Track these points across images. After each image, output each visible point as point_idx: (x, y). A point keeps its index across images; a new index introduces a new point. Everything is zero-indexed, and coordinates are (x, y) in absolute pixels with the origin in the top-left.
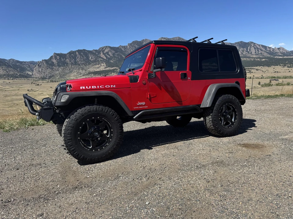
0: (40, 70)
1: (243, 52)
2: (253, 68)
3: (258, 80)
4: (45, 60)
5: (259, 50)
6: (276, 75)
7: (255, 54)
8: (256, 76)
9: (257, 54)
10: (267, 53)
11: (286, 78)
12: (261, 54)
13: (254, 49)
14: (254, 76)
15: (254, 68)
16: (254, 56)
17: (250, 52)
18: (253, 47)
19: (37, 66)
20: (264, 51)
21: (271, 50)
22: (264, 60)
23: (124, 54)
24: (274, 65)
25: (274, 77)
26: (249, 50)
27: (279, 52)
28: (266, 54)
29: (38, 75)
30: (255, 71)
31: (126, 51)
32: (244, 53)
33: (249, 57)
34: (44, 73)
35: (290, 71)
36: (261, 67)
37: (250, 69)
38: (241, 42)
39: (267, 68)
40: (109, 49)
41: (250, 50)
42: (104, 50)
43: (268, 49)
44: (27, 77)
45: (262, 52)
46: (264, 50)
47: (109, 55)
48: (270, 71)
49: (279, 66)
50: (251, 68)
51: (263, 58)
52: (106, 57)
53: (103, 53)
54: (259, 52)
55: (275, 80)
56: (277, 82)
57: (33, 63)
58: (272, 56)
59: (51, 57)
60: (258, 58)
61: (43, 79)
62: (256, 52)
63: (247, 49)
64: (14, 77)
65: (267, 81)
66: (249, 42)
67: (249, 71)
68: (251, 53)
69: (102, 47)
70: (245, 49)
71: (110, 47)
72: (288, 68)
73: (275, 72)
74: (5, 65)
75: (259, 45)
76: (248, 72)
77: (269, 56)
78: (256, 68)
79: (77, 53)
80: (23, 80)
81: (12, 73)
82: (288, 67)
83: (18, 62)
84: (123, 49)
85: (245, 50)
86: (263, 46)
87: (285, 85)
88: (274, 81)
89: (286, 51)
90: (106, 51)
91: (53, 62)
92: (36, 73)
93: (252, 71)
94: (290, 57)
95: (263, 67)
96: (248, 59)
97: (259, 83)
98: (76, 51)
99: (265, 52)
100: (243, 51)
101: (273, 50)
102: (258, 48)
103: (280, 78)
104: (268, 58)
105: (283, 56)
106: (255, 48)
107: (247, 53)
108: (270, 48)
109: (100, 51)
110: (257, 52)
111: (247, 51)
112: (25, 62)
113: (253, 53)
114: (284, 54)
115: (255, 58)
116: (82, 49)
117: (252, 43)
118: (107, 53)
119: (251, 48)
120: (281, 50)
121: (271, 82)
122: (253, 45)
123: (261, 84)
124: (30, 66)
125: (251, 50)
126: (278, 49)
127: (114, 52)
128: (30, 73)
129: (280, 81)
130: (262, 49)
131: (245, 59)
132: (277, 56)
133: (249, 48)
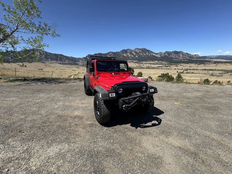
0: (82, 62)
1: (176, 56)
4: (84, 57)
8: (179, 68)
10: (189, 57)
12: (185, 57)
15: (180, 64)
16: (181, 58)
19: (81, 60)
21: (191, 56)
22: (186, 60)
23: (118, 55)
24: (190, 63)
26: (179, 55)
28: (187, 58)
29: (81, 64)
31: (119, 54)
32: (176, 57)
33: (178, 59)
34: (84, 63)
35: (198, 67)
38: (176, 51)
39: (186, 64)
40: (111, 53)
41: (180, 56)
42: (109, 54)
44: (77, 64)
46: (187, 55)
47: (111, 56)
48: (187, 66)
49: (193, 64)
52: (110, 56)
53: (109, 55)
54: (184, 57)
56: (187, 72)
57: (80, 58)
58: (191, 59)
59: (87, 56)
60: (183, 59)
61: (83, 65)
62: (182, 57)
63: (178, 55)
64: (71, 64)
66: (179, 51)
69: (108, 52)
71: (112, 52)
73: (190, 67)
74: (68, 59)
75: (185, 53)
79: (98, 55)
80: (75, 66)
81: (71, 62)
82: (198, 64)
83: (74, 58)
84: (118, 53)
86: (186, 53)
87: (191, 73)
89: (199, 56)
90: (110, 54)
91: (87, 58)
92: (80, 63)
93: (178, 66)
95: (184, 64)
96: (178, 60)
97: (177, 72)
98: (97, 54)
99: (188, 56)
101: (192, 56)
102: (184, 54)
105: (197, 59)
106: (182, 55)
108: (190, 54)
109: (108, 54)
110: (183, 56)
111: (178, 56)
112: (76, 58)
113: (181, 57)
114: (197, 58)
116: (100, 53)
117: (181, 52)
118: (111, 55)
120: (196, 56)
121: (183, 71)
122: (181, 53)
123: (178, 72)
124: (78, 60)
126: (195, 55)
127: (113, 54)
128: (78, 63)
130: (186, 55)
131: (176, 60)
132: (193, 58)
133: (179, 54)
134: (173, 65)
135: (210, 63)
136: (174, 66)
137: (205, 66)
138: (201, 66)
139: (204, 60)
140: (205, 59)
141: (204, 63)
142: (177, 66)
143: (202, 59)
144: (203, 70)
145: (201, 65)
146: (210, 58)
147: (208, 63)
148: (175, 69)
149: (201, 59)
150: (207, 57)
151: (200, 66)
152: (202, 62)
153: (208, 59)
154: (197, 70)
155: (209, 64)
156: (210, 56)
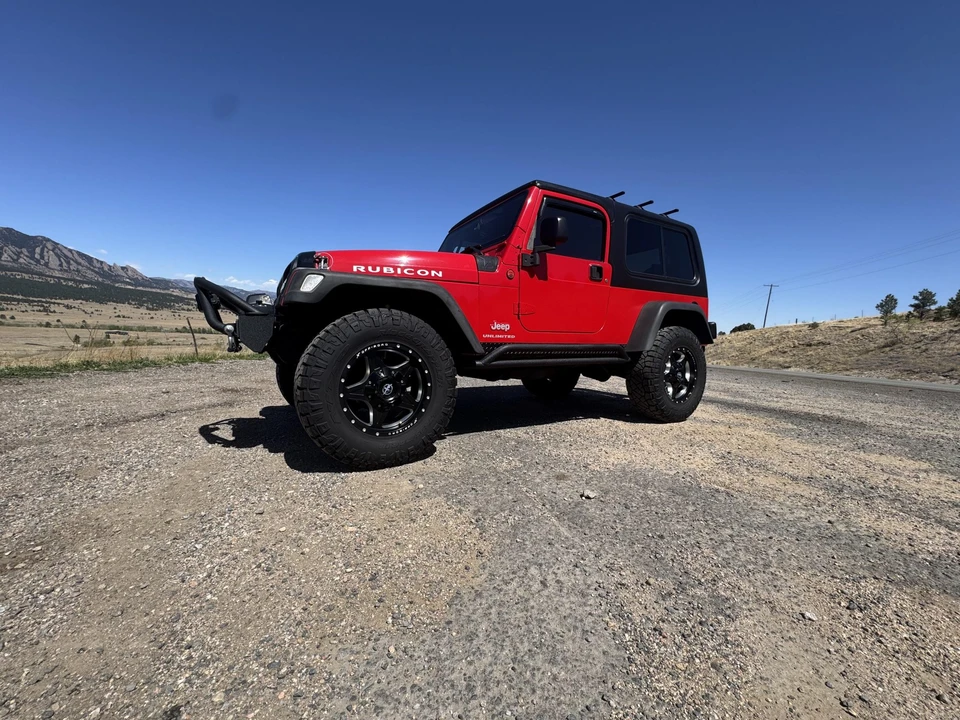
1: (19, 257)
2: (53, 301)
3: (73, 332)
5: (72, 262)
6: (121, 323)
7: (59, 268)
8: (66, 320)
9: (66, 271)
10: (93, 270)
11: (143, 329)
12: (78, 271)
13: (55, 257)
14: (58, 321)
15: (58, 301)
16: (57, 274)
17: (42, 262)
18: (53, 251)
20: (87, 267)
21: (106, 269)
22: (86, 286)
24: (114, 302)
25: (117, 328)
26: (37, 256)
27: (124, 274)
28: (90, 275)
30: (62, 309)
32: (21, 260)
33: (41, 274)
35: (152, 318)
36: (80, 301)
37: (46, 302)
38: (10, 230)
39: (97, 306)
41: (42, 257)
43: (98, 265)
45: (80, 267)
46: (86, 264)
48: (107, 313)
49: (126, 305)
50: (49, 300)
51: (83, 282)
54: (72, 267)
55: (120, 333)
56: (124, 338)
58: (107, 282)
60: (70, 280)
62: (61, 265)
63: (32, 253)
65: (100, 334)
66: (36, 237)
67: (42, 309)
68: (46, 264)
70: (24, 250)
72: (149, 312)
73: (119, 316)
75: (70, 251)
76: (40, 311)
77: (100, 280)
78: (66, 302)
82: (148, 308)
85: (27, 254)
86: (77, 252)
87: (143, 344)
88: (118, 335)
89: (141, 275)
93: (53, 308)
94: (150, 290)
95: (84, 302)
96: (36, 278)
97: (77, 340)
99: (89, 269)
100: (18, 255)
101: (110, 270)
102: (66, 256)
103: (131, 330)
104: (97, 283)
105: (136, 285)
106: (57, 255)
107: (32, 262)
108: (102, 262)
110: (65, 264)
111: (32, 257)
113: (52, 266)
114: (137, 282)
115: (58, 278)
117: (48, 240)
119: (45, 253)
120: (130, 273)
121: (108, 337)
122: (50, 247)
123: (82, 340)
125: (46, 258)
126: (123, 268)
129: (132, 334)
130: (80, 260)
131: (26, 276)
132: (121, 282)
133: (38, 250)
134: (18, 301)
135: (190, 307)
136: (23, 306)
137: (177, 315)
138: (164, 316)
139: (166, 294)
140: (166, 292)
141: (170, 307)
142: (46, 310)
143: (158, 291)
144: (177, 331)
145: (159, 313)
146: (182, 289)
147: (185, 307)
148: (48, 325)
149: (154, 290)
150: (169, 282)
151: (158, 315)
152: (160, 300)
153: (176, 293)
154: (155, 329)
155: (188, 310)
156: (181, 281)
